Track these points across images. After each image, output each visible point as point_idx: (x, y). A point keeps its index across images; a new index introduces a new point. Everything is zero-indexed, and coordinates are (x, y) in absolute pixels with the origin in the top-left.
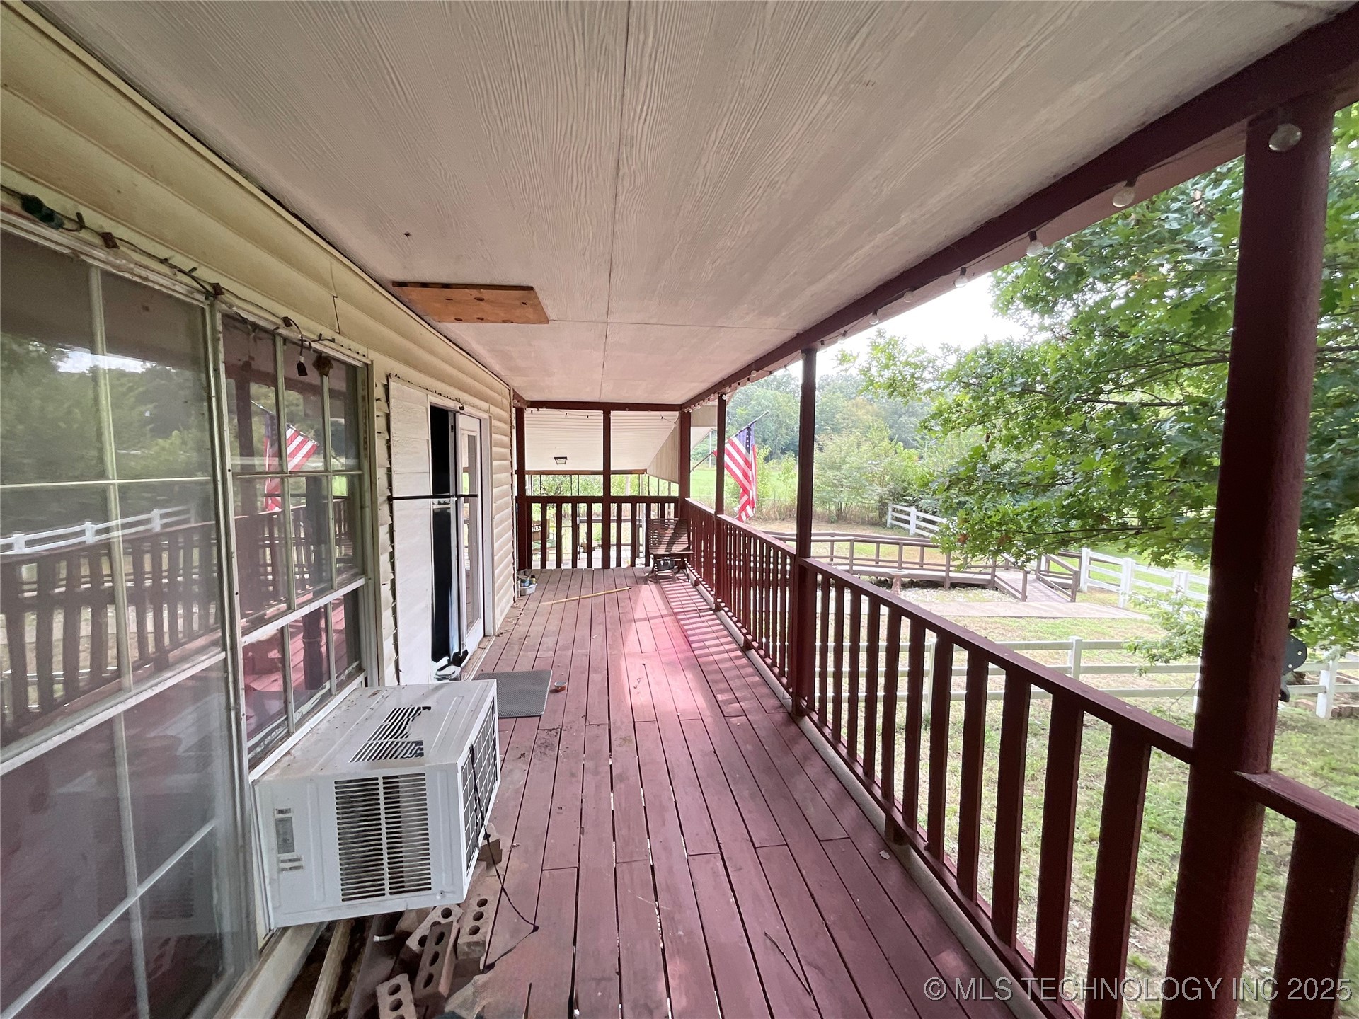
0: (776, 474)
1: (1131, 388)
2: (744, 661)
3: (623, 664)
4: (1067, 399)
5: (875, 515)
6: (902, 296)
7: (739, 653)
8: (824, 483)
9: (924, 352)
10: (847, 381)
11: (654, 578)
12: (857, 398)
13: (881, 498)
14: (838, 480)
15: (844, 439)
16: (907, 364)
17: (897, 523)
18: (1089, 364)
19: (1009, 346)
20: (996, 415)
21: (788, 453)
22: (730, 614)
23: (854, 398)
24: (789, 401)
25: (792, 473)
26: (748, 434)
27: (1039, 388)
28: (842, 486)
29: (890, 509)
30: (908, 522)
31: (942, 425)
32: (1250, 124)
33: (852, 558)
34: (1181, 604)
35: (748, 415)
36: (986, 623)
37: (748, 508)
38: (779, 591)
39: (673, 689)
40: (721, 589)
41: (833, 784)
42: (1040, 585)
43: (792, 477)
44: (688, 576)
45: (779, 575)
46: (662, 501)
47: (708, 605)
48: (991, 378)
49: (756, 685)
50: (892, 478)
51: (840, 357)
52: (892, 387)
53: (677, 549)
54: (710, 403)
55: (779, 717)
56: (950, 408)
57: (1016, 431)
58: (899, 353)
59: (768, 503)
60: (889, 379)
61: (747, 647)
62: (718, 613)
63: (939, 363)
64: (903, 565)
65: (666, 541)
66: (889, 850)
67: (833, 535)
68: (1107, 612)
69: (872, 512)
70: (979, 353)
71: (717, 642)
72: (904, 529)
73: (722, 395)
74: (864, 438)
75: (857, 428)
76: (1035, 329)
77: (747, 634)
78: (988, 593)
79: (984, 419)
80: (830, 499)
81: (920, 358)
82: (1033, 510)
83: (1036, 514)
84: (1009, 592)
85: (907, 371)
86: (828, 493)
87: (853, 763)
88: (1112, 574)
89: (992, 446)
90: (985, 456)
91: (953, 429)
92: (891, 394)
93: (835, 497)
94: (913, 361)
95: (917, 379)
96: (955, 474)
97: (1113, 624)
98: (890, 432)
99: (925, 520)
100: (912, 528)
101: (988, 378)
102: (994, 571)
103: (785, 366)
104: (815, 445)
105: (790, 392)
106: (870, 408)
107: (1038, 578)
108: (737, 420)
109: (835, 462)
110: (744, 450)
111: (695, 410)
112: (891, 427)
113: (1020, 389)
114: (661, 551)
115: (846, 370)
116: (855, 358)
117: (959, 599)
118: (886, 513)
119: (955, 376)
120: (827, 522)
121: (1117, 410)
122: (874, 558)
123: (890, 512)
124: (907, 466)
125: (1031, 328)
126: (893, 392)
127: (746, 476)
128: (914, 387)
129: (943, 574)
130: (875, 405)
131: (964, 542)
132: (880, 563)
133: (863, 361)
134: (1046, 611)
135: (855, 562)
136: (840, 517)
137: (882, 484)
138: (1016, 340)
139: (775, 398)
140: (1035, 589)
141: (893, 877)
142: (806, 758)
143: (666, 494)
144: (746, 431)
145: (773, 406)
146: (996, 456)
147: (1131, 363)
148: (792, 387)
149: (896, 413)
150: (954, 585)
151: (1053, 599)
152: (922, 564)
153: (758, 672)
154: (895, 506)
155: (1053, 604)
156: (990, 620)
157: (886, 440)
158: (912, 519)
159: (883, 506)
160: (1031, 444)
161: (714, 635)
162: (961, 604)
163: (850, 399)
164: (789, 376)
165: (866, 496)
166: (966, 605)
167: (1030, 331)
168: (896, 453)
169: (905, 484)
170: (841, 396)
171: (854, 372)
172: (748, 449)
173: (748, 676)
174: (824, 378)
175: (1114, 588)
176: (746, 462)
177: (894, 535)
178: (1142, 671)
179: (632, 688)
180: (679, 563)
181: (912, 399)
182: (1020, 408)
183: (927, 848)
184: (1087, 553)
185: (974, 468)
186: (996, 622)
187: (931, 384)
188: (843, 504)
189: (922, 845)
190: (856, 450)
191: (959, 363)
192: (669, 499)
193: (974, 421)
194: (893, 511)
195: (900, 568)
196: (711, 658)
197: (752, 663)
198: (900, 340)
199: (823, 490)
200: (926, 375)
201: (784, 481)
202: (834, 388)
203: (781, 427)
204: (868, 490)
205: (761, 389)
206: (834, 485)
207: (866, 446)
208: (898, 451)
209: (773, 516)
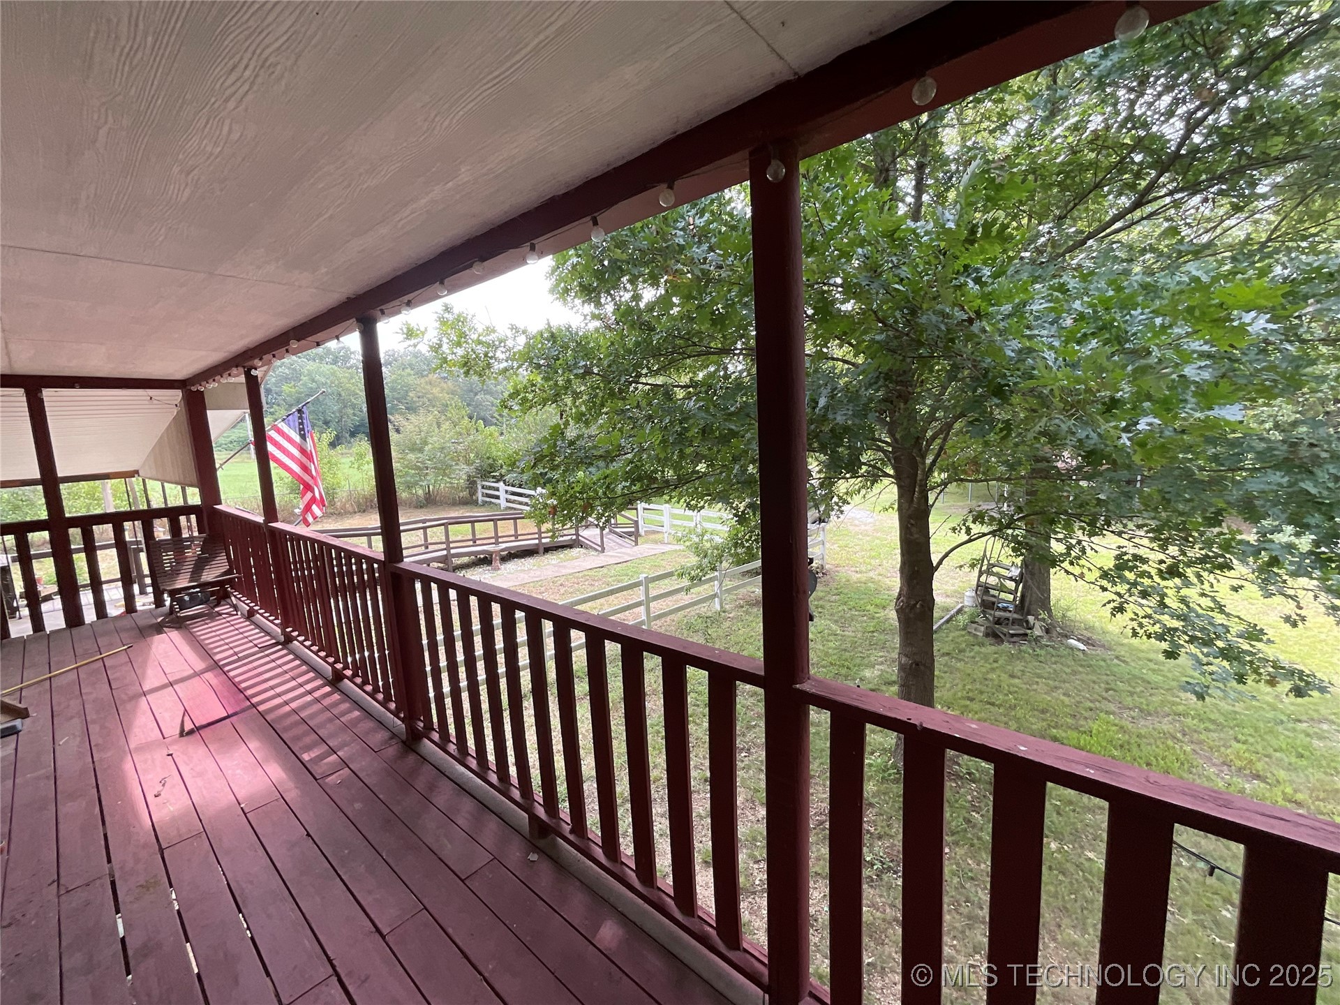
0: (346, 461)
1: (657, 373)
2: (336, 696)
3: (128, 766)
4: (619, 380)
5: (465, 494)
6: (470, 266)
7: (328, 689)
8: (407, 467)
9: (494, 331)
10: (417, 357)
11: (175, 622)
12: (430, 376)
13: (469, 476)
14: (422, 462)
15: (422, 418)
16: (479, 342)
17: (488, 499)
18: (629, 352)
19: (568, 329)
20: (565, 394)
21: (360, 436)
22: (308, 643)
23: (427, 376)
24: (352, 378)
25: (367, 459)
26: (301, 418)
27: (596, 370)
28: (427, 468)
29: (479, 487)
30: (498, 497)
31: (520, 404)
32: (751, 154)
33: (448, 542)
34: (703, 535)
35: (299, 393)
36: (577, 578)
37: (314, 507)
38: (368, 594)
39: (228, 773)
40: (290, 613)
41: (468, 805)
42: (613, 537)
43: (368, 463)
44: (235, 607)
45: (366, 577)
46: (172, 514)
47: (273, 638)
48: (558, 359)
49: (357, 721)
50: (477, 456)
51: (405, 331)
52: (467, 365)
53: (209, 575)
54: (232, 380)
55: (391, 751)
56: (525, 387)
57: (583, 408)
58: (470, 330)
59: (342, 495)
60: (462, 357)
61: (338, 677)
62: (290, 646)
63: (510, 343)
64: (500, 540)
65: (188, 567)
66: (536, 849)
67: (424, 521)
68: (661, 548)
69: (462, 491)
70: (545, 335)
71: (293, 683)
72: (495, 505)
73: (249, 370)
74: (443, 417)
75: (434, 407)
76: (589, 318)
77: (335, 662)
78: (576, 551)
79: (556, 399)
80: (416, 483)
81: (491, 337)
82: (605, 478)
83: (608, 481)
84: (591, 547)
85: (481, 350)
86: (412, 477)
87: (486, 773)
88: (658, 518)
89: (567, 424)
90: (563, 433)
91: (531, 408)
92: (467, 373)
93: (421, 480)
94: (484, 340)
95: (491, 358)
96: (538, 452)
97: (663, 557)
98: (468, 410)
99: (514, 494)
100: (503, 503)
101: (555, 360)
102: (577, 530)
103: (337, 338)
104: (390, 426)
105: (351, 367)
106: (445, 385)
107: (610, 531)
108: (284, 400)
109: (415, 444)
110: (297, 438)
111: (210, 388)
112: (468, 405)
113: (582, 371)
114: (182, 582)
115: (415, 346)
116: (423, 333)
117: (554, 562)
118: (476, 491)
119: (527, 357)
120: (416, 507)
121: (652, 390)
122: (470, 537)
123: (480, 490)
124: (490, 443)
125: (585, 316)
126: (468, 371)
127: (305, 469)
128: (489, 366)
129: (537, 541)
130: (450, 383)
131: (554, 514)
132: (478, 542)
133: (432, 336)
134: (619, 557)
135: (452, 545)
136: (430, 501)
137: (468, 463)
138: (574, 327)
139: (333, 374)
140: (610, 541)
141: (545, 877)
142: (432, 787)
143: (180, 502)
144: (297, 415)
145: (332, 383)
146: (571, 433)
147: (656, 353)
148: (352, 362)
149: (471, 391)
150: (547, 550)
151: (623, 546)
152: (516, 536)
153: (357, 704)
154: (484, 483)
155: (623, 550)
156: (581, 575)
157: (466, 418)
158: (501, 494)
159: (472, 484)
160: (596, 420)
161: (287, 676)
162: (555, 566)
163: (423, 376)
164: (348, 349)
165: (453, 476)
166: (560, 566)
167: (585, 319)
168: (477, 431)
169: (490, 461)
170: (412, 372)
171: (424, 348)
172: (303, 437)
173: (344, 714)
174: (390, 353)
175: (660, 529)
176: (303, 451)
177: (488, 511)
178: (688, 590)
179: (150, 798)
180: (218, 593)
181: (489, 378)
182: (583, 388)
183: (572, 832)
184: (642, 505)
185: (555, 445)
186: (585, 575)
187: (504, 365)
188: (431, 487)
189: (567, 829)
190: (437, 430)
191: (527, 344)
192: (187, 510)
193: (548, 400)
194: (483, 487)
195: (497, 543)
196: (287, 708)
197: (346, 696)
198: (469, 317)
199: (407, 474)
200: (499, 354)
201: (358, 469)
202: (402, 364)
203: (345, 407)
204: (455, 470)
205: (311, 363)
206: (418, 468)
207: (446, 426)
208: (479, 429)
209: (350, 509)
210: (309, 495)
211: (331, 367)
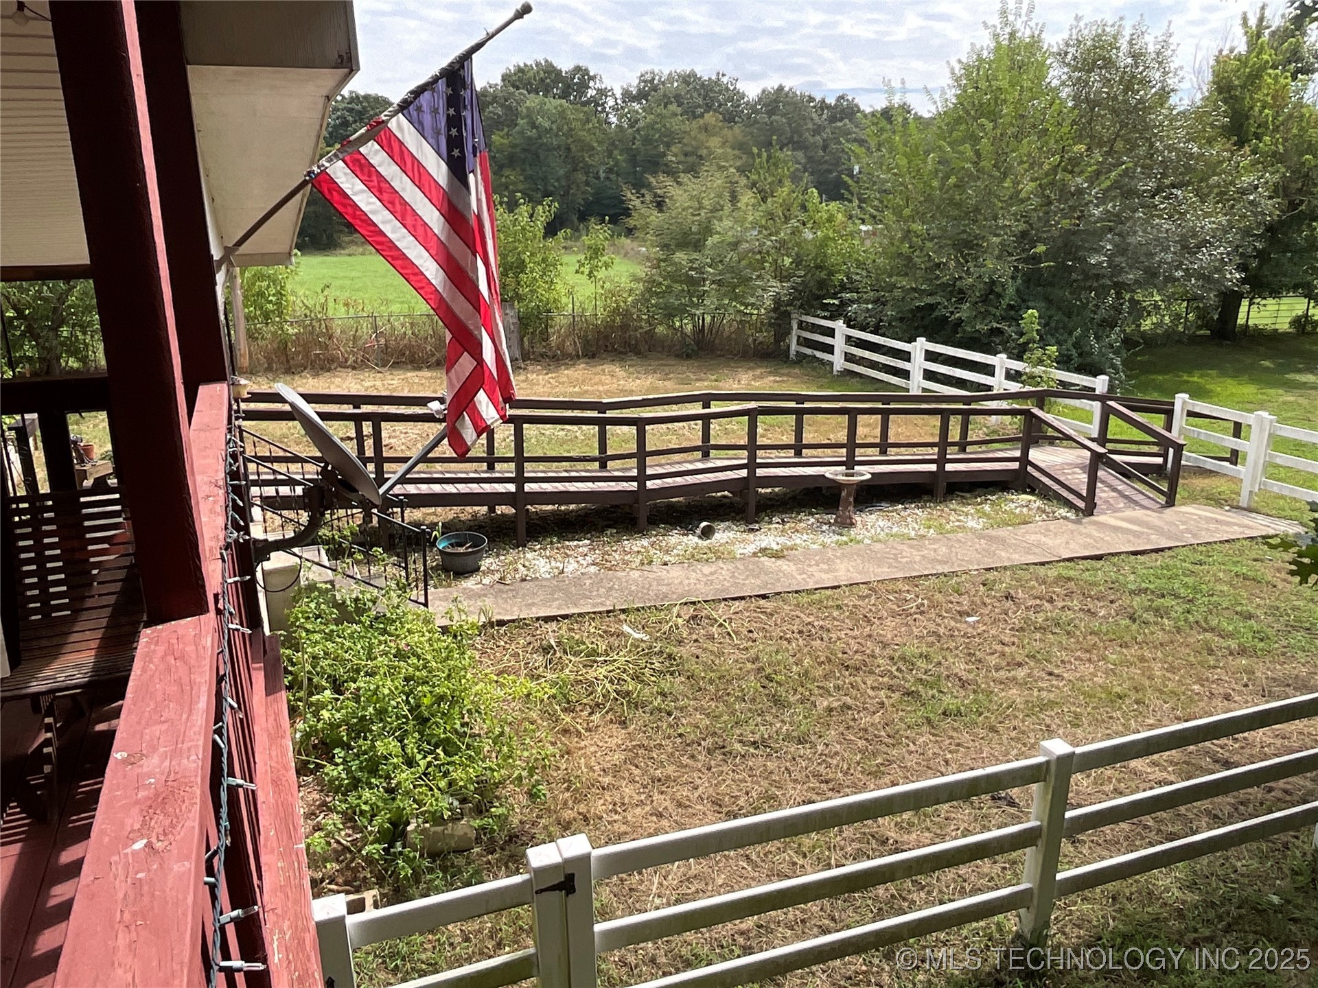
0: (572, 259)
5: (765, 336)
12: (706, 115)
13: (779, 302)
14: (700, 270)
17: (808, 351)
23: (702, 116)
24: (588, 121)
28: (706, 282)
29: (795, 325)
30: (829, 349)
33: (753, 450)
35: (514, 146)
50: (798, 262)
59: (560, 323)
69: (760, 330)
72: (821, 361)
74: (743, 181)
84: (1059, 497)
99: (862, 344)
100: (838, 361)
102: (1023, 451)
105: (588, 102)
118: (788, 332)
120: (677, 356)
123: (795, 330)
124: (825, 238)
129: (934, 467)
134: (1136, 535)
135: (760, 458)
136: (703, 346)
137: (780, 275)
139: (562, 114)
145: (559, 129)
151: (1136, 503)
152: (887, 447)
154: (804, 318)
155: (1139, 513)
156: (1052, 573)
157: (787, 183)
158: (838, 342)
159: (780, 316)
163: (695, 117)
165: (752, 300)
166: (991, 539)
169: (823, 275)
170: (679, 110)
175: (1229, 468)
184: (1184, 402)
186: (1064, 577)
188: (708, 319)
190: (729, 207)
194: (801, 326)
195: (852, 462)
201: (590, 275)
202: (665, 95)
203: (575, 170)
204: (754, 288)
205: (532, 96)
206: (691, 281)
207: (747, 198)
208: (809, 205)
209: (570, 349)
210: (466, 363)
211: (559, 101)
